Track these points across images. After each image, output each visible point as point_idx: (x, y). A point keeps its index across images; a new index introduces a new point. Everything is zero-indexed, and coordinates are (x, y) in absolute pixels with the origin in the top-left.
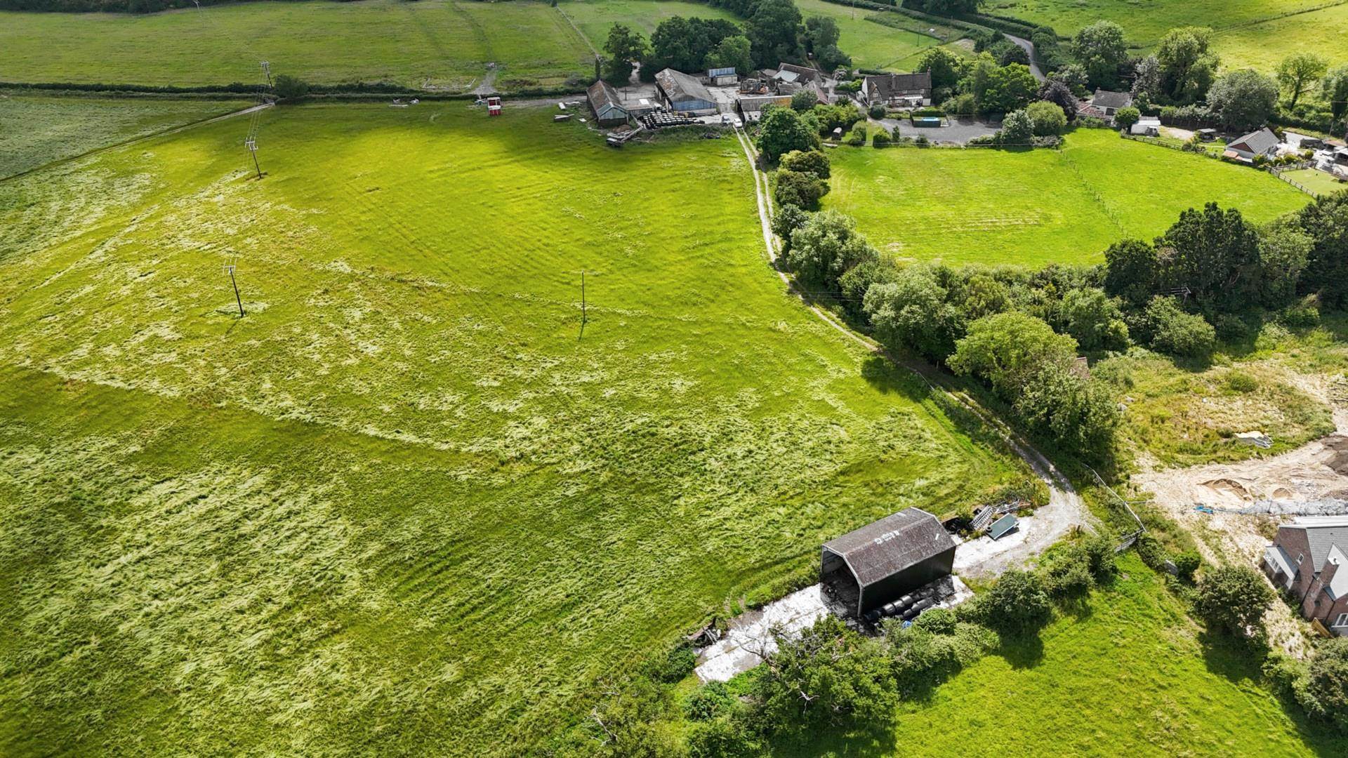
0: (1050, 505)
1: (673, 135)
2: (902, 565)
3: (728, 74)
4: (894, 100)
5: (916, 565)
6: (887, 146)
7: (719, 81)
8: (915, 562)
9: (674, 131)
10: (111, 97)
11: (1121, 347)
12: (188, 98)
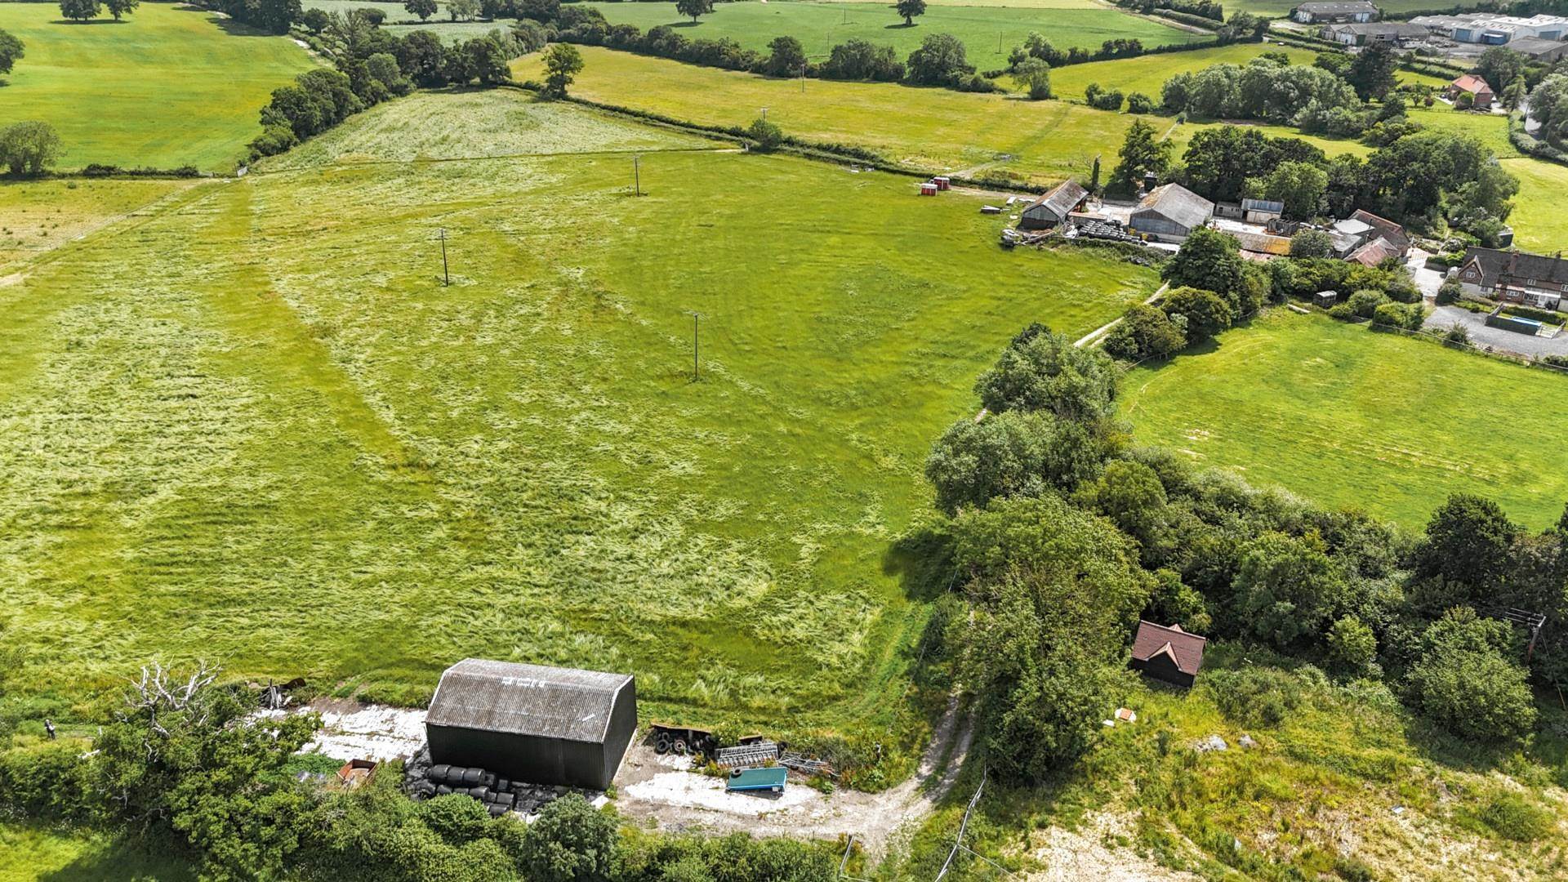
0: (876, 798)
1: (1089, 250)
2: (504, 725)
3: (1270, 209)
4: (1504, 289)
5: (520, 735)
6: (1392, 332)
7: (1251, 215)
8: (524, 731)
9: (1094, 245)
10: (639, 122)
11: (1342, 667)
12: (691, 133)
